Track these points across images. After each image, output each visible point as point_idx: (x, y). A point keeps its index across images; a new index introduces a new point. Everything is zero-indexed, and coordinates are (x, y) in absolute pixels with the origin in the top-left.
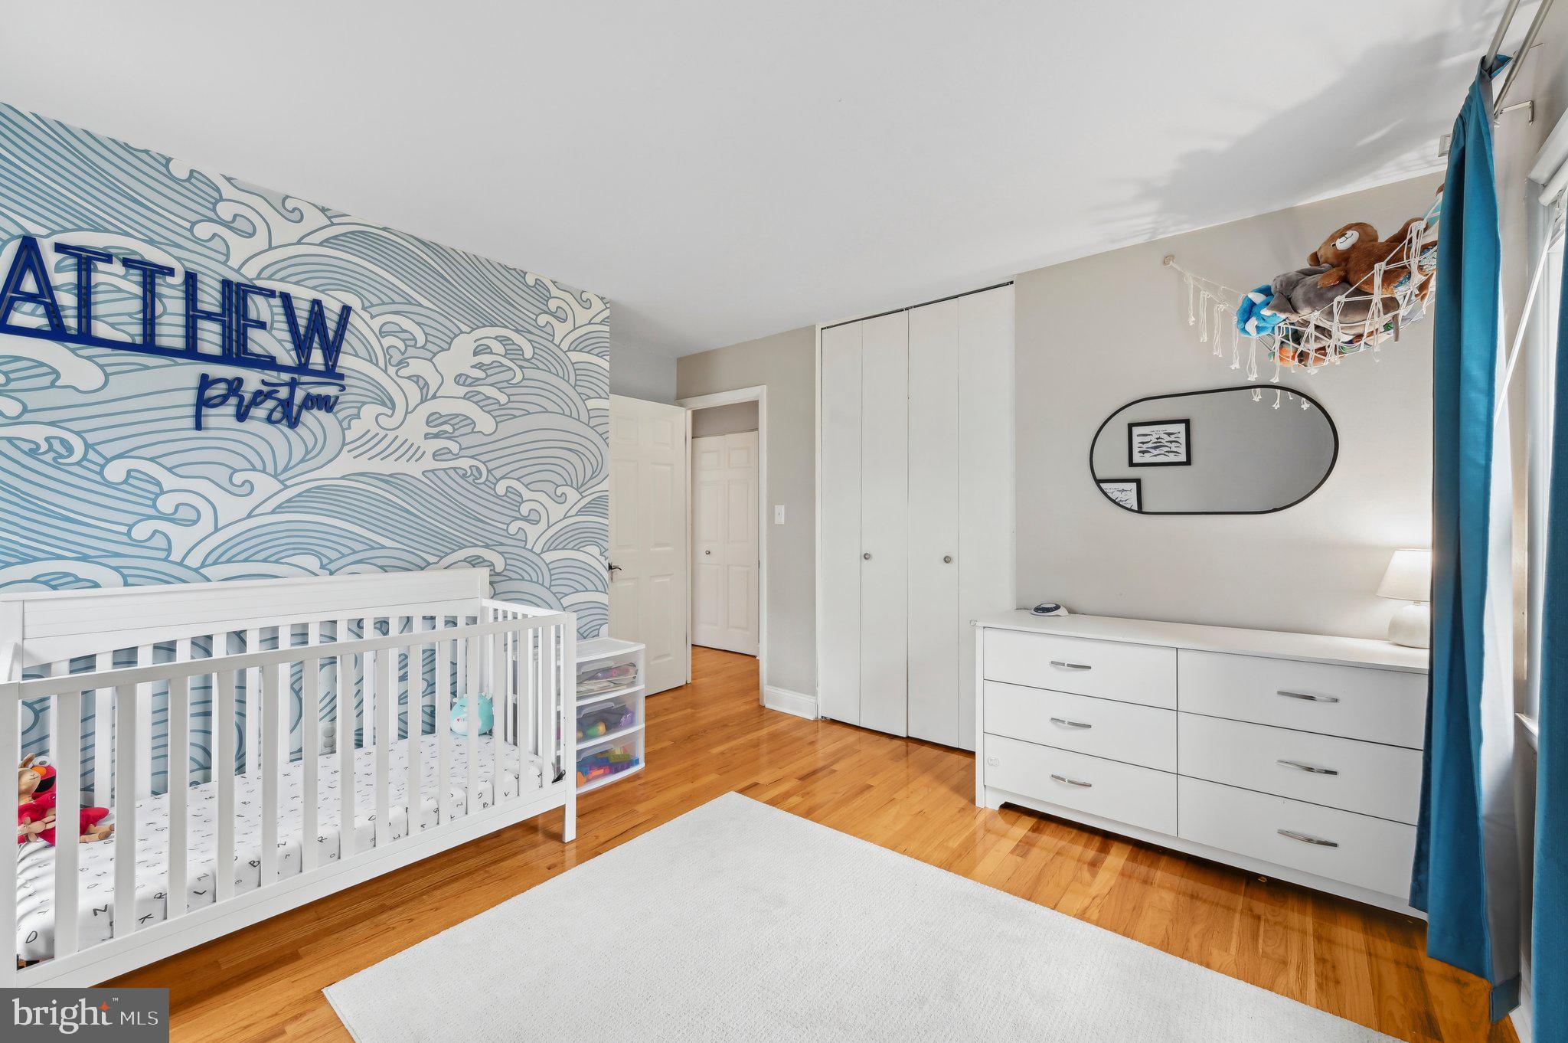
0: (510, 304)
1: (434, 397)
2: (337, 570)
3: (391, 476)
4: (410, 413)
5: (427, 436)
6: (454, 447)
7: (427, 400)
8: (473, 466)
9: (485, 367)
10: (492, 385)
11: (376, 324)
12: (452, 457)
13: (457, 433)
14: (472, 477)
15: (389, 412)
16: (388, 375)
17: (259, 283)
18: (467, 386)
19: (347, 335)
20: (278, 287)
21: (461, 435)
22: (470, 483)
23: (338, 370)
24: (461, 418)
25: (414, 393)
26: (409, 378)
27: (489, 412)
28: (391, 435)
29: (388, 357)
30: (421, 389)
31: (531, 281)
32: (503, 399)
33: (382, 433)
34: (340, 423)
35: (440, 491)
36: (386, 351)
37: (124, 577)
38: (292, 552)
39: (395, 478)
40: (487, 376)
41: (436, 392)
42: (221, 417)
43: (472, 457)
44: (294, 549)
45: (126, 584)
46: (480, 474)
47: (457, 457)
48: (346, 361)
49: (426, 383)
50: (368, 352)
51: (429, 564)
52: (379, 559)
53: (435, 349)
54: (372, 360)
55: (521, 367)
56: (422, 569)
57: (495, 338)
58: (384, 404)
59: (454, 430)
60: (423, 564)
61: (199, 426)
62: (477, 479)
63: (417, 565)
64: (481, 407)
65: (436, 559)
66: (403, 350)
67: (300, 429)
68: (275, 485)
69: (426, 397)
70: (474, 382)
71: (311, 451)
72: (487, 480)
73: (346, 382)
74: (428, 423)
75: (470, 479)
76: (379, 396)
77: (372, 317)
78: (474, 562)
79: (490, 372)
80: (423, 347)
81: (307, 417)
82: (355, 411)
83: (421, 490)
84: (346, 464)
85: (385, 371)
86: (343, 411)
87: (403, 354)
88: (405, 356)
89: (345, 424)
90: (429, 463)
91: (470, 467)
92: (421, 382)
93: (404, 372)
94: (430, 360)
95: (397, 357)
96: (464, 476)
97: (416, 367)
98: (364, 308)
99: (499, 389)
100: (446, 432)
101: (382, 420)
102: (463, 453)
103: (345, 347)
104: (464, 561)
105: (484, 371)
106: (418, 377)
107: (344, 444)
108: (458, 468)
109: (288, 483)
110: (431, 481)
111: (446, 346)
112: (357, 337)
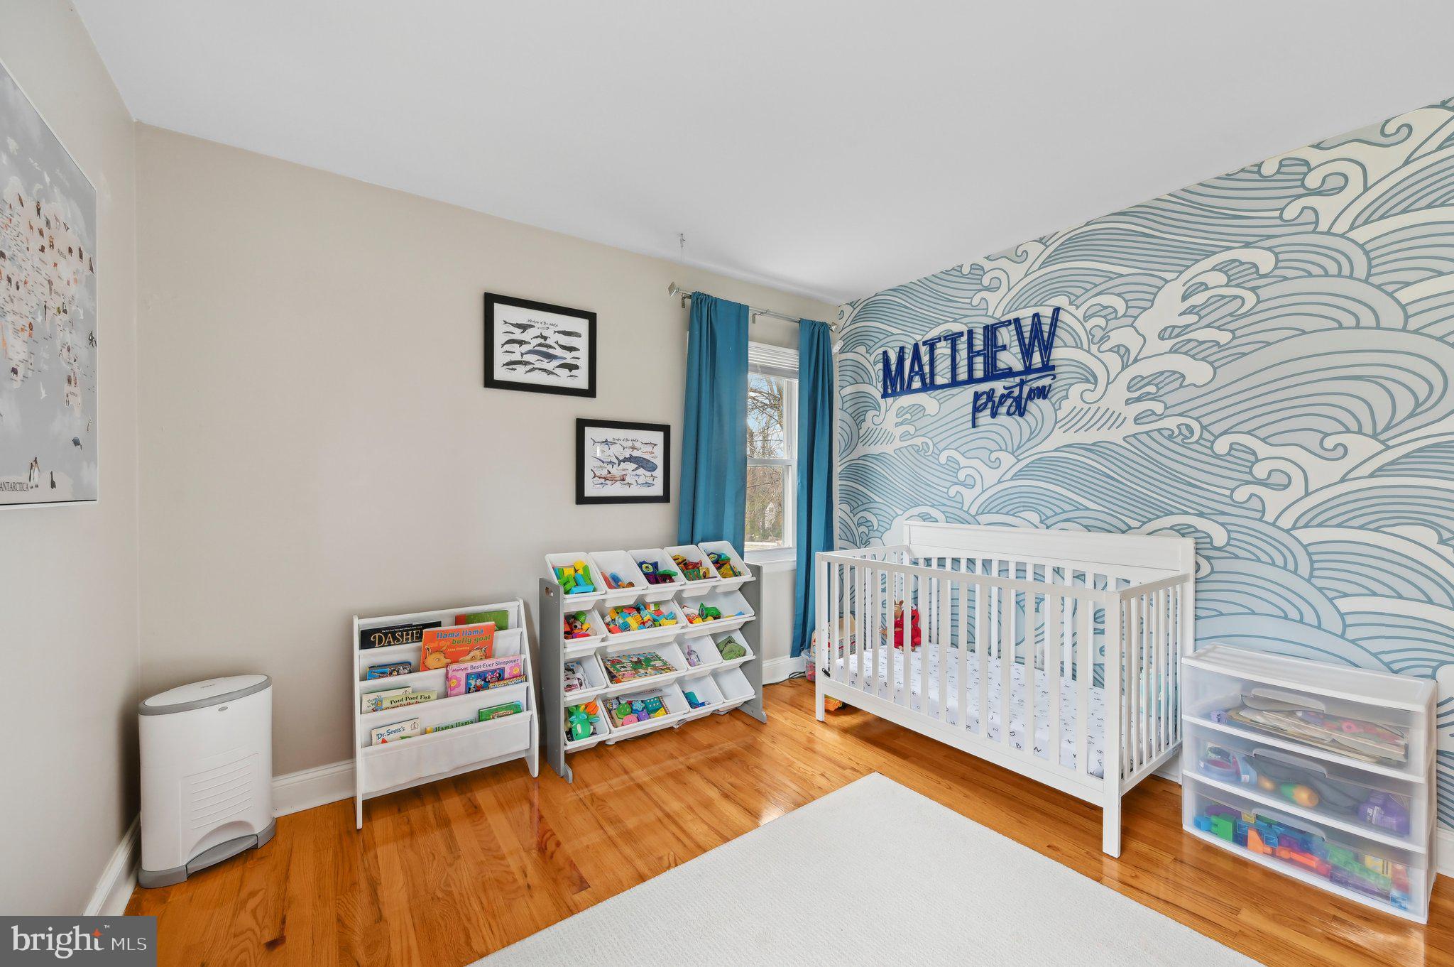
0: (1235, 217)
1: (1136, 361)
2: (1052, 525)
3: (1094, 444)
4: (1111, 383)
5: (1128, 402)
6: (1158, 407)
7: (1127, 366)
8: (1182, 424)
9: (1198, 309)
10: (1208, 326)
11: (1080, 313)
12: (1155, 418)
13: (1162, 392)
14: (1181, 437)
15: (1092, 387)
16: (1092, 354)
17: (1003, 319)
18: (1173, 338)
19: (1058, 331)
20: (1011, 316)
21: (1165, 394)
22: (1179, 444)
23: (1051, 363)
24: (1166, 374)
25: (1114, 361)
26: (1110, 350)
27: (1203, 359)
28: (1094, 407)
29: (1090, 337)
30: (1122, 357)
31: (1269, 169)
32: (1224, 337)
33: (1086, 407)
34: (1053, 405)
35: (1146, 457)
36: (1089, 333)
37: (946, 517)
38: (1022, 509)
39: (1097, 446)
40: (1201, 318)
41: (1137, 356)
42: (984, 417)
43: (1181, 415)
44: (1023, 506)
45: (947, 522)
46: (1192, 432)
47: (1162, 417)
48: (1057, 354)
49: (1128, 350)
50: (1075, 339)
51: (1130, 528)
52: (1084, 519)
53: (1137, 311)
54: (1079, 346)
55: (1253, 289)
56: (1124, 532)
57: (1213, 269)
58: (1088, 381)
59: (1158, 389)
60: (1124, 528)
61: (974, 426)
62: (1187, 438)
63: (1117, 528)
64: (1193, 357)
65: (1138, 524)
66: (1104, 326)
67: (1027, 416)
68: (1013, 460)
69: (1127, 363)
70: (1182, 331)
71: (1034, 431)
72: (1201, 437)
73: (1057, 370)
74: (1129, 388)
75: (1179, 440)
76: (1083, 375)
77: (1077, 308)
78: (1182, 531)
79: (1203, 313)
80: (1124, 316)
81: (1032, 406)
82: (1064, 393)
83: (1121, 455)
84: (1059, 438)
85: (1089, 352)
86: (1055, 396)
87: (1104, 330)
88: (1106, 331)
89: (1057, 406)
90: (1130, 428)
91: (1178, 426)
92: (1122, 350)
93: (1106, 346)
94: (1132, 326)
95: (1098, 334)
96: (1170, 438)
97: (1116, 338)
98: (1071, 303)
99: (1218, 328)
100: (1149, 393)
101: (1087, 396)
102: (1169, 412)
103: (1057, 342)
104: (1171, 528)
105: (1196, 314)
106: (1118, 346)
107: (1056, 422)
108: (1162, 429)
109: (1020, 458)
110: (1132, 445)
111: (1148, 304)
112: (1066, 330)
